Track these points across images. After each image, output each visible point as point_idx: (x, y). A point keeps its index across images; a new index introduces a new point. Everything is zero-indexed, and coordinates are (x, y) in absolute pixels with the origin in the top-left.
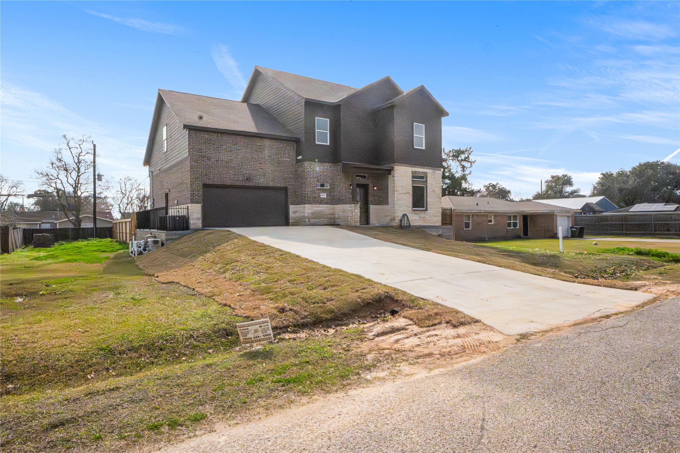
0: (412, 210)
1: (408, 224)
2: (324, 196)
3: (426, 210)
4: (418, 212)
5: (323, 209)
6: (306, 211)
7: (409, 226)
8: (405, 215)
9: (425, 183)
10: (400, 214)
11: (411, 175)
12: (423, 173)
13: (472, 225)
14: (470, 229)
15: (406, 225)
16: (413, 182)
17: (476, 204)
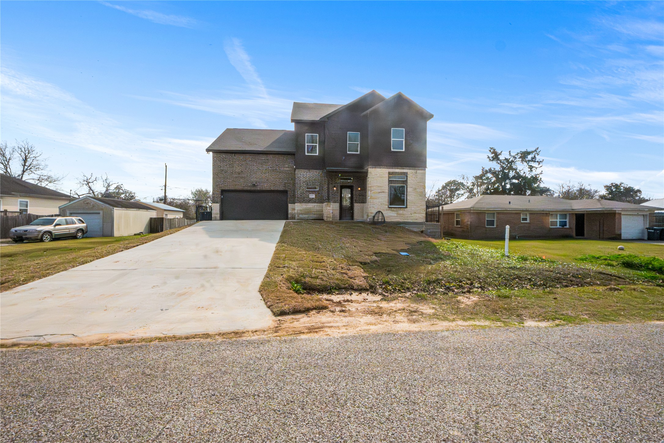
0: (388, 207)
1: (383, 220)
2: (312, 196)
3: (406, 207)
4: (395, 209)
5: (311, 206)
6: (296, 209)
7: (384, 222)
8: (379, 212)
9: (405, 182)
10: (374, 211)
11: (387, 175)
12: (402, 173)
13: (497, 223)
14: (495, 226)
15: (380, 220)
16: (390, 182)
17: (508, 203)
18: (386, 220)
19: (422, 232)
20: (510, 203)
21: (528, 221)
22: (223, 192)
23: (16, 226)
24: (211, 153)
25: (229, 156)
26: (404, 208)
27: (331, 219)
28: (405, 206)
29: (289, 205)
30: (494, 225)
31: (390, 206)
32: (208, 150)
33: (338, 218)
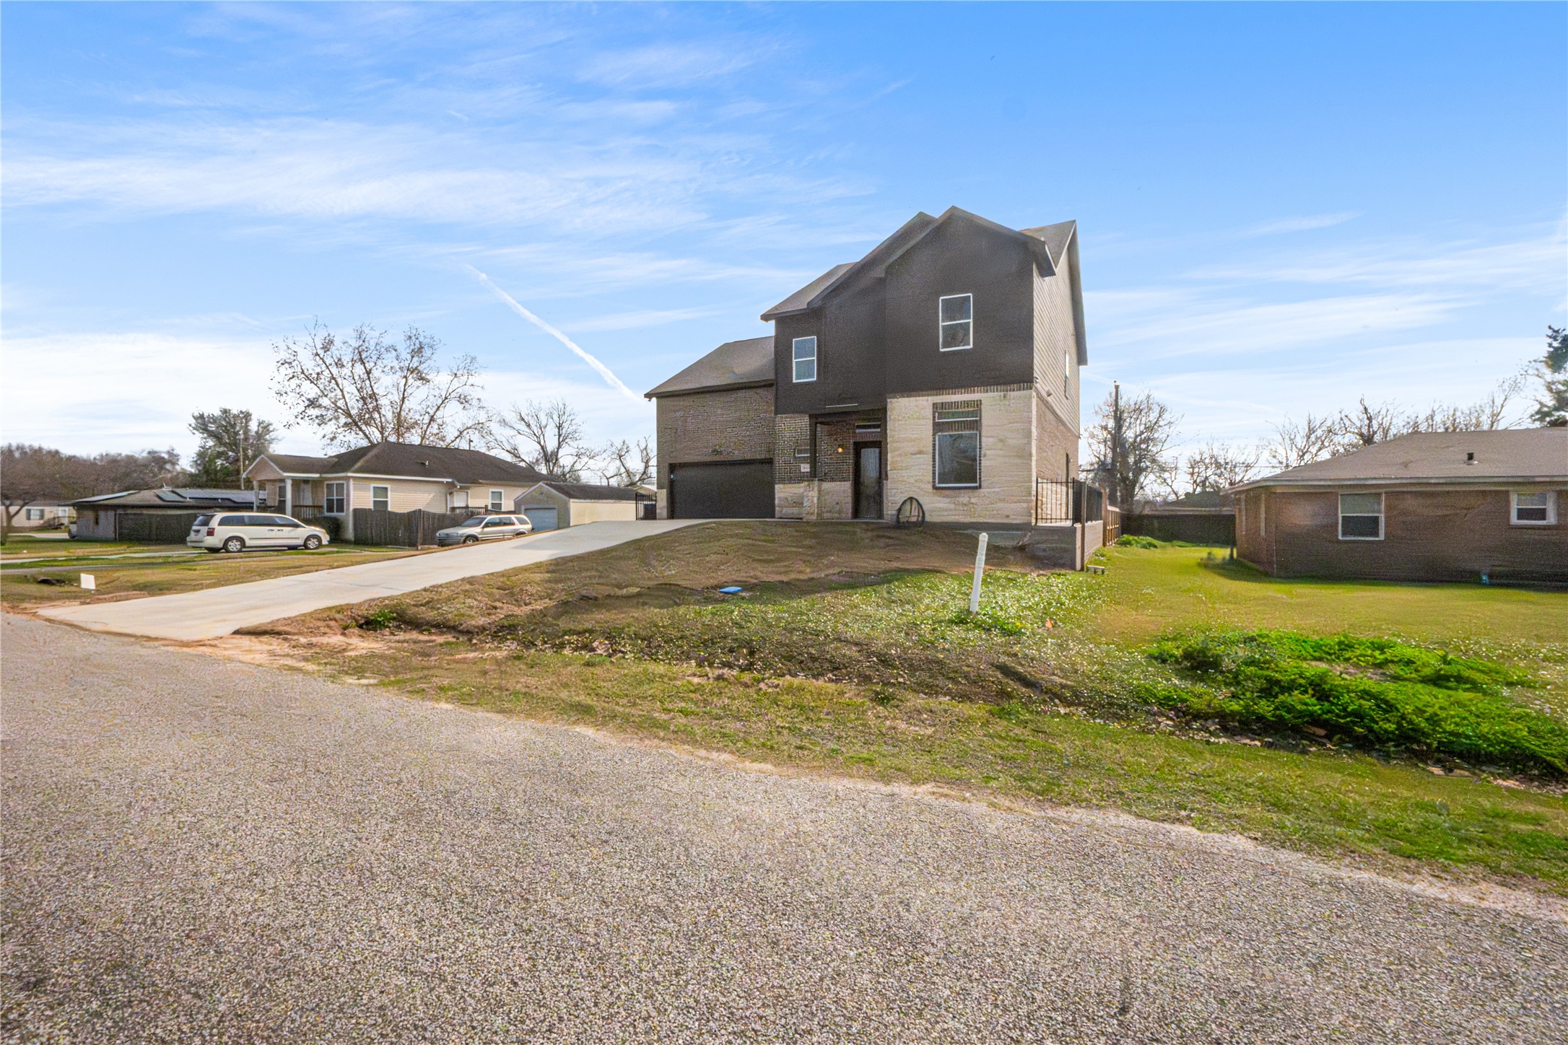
0: (935, 488)
1: (921, 519)
2: (805, 468)
3: (980, 487)
4: (950, 492)
5: (805, 489)
7: (923, 523)
8: (911, 499)
9: (976, 425)
10: (900, 499)
11: (929, 412)
12: (967, 403)
13: (1386, 527)
14: (1382, 537)
15: (914, 519)
16: (937, 427)
17: (1466, 457)
18: (928, 519)
19: (1022, 549)
20: (1471, 457)
21: (1551, 519)
22: (673, 468)
23: (442, 528)
24: (654, 400)
25: (698, 400)
26: (976, 488)
27: (814, 517)
28: (977, 485)
29: (776, 486)
30: (1378, 536)
31: (938, 485)
32: (649, 396)
33: (850, 515)
